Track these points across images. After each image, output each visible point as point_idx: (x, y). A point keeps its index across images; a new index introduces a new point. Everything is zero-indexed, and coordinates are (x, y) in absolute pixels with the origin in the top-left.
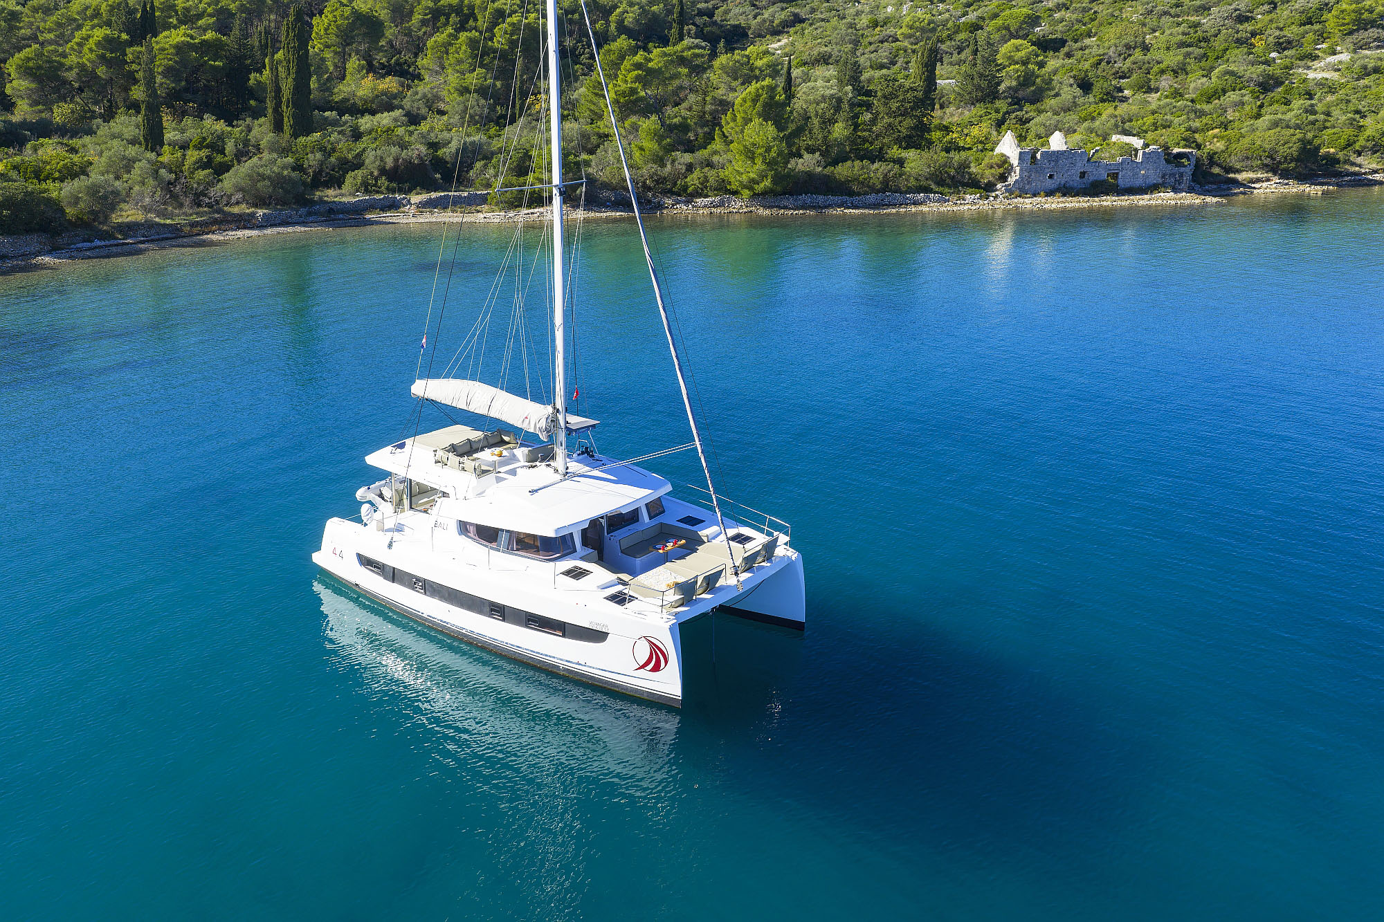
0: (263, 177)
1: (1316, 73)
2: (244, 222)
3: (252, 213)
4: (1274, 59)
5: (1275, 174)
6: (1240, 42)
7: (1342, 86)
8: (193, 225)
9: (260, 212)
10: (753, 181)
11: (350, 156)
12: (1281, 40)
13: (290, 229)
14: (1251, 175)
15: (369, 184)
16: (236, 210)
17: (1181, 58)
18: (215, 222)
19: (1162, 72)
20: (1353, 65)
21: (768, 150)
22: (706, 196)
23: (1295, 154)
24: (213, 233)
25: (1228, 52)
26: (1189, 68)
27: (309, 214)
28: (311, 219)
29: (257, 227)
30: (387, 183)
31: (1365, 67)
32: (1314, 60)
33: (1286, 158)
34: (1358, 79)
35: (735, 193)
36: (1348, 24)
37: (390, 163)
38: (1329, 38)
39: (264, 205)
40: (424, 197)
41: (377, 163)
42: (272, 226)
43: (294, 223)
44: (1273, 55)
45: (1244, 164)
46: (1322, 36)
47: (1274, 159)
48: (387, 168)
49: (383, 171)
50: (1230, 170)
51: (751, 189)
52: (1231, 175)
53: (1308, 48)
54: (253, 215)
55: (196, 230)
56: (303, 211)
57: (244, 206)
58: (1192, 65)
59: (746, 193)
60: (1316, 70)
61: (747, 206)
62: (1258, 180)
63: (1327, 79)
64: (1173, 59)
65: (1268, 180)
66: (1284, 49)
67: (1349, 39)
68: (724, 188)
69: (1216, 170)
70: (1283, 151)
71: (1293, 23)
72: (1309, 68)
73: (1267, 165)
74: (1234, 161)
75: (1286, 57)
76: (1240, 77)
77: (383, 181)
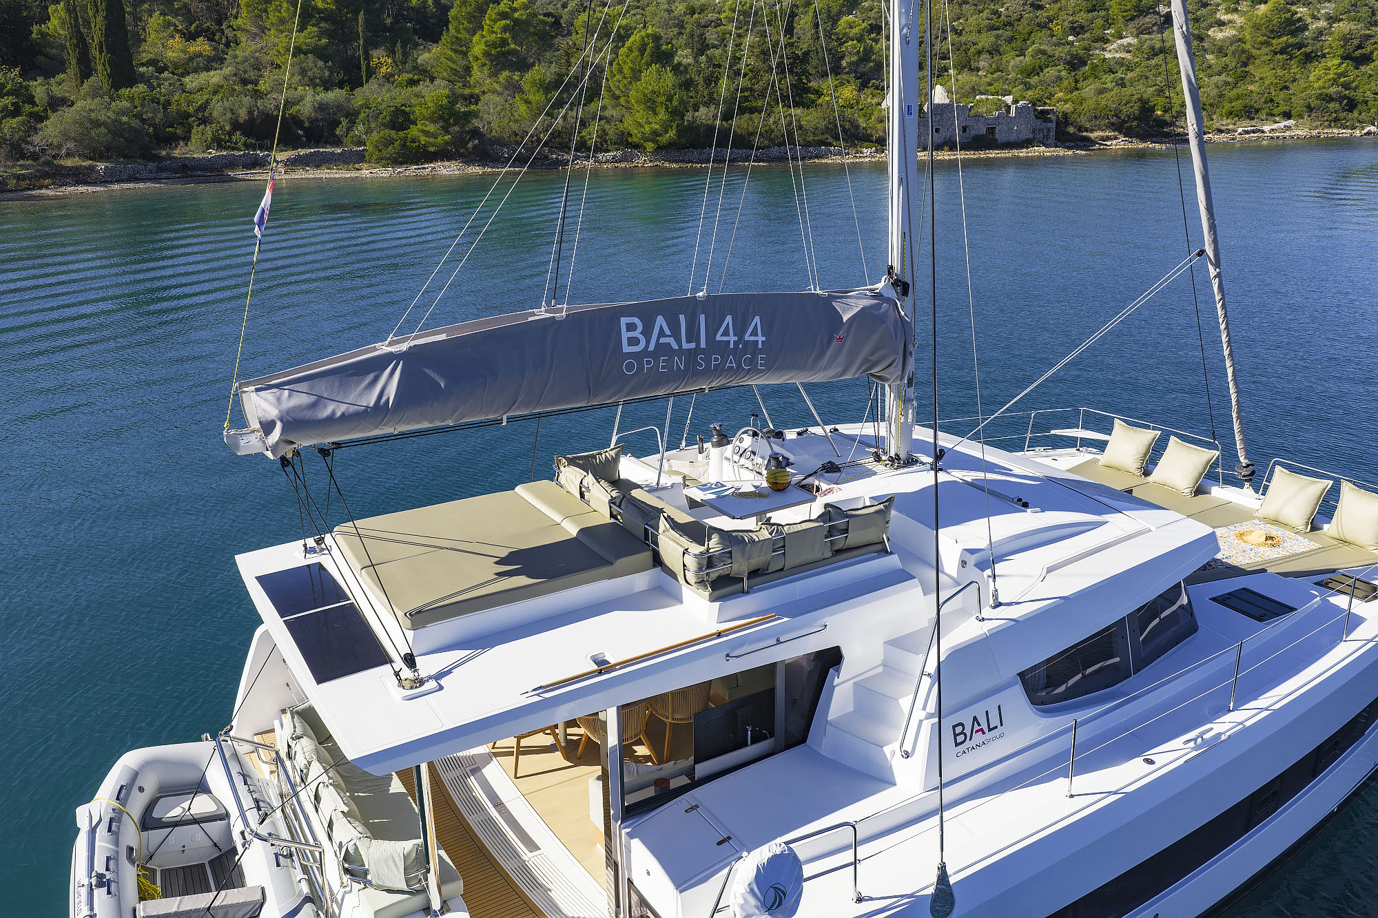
0: (97, 124)
1: (1112, 52)
2: (80, 176)
3: (90, 166)
4: (1073, 42)
5: (1120, 132)
6: (1042, 26)
7: (1137, 65)
8: (19, 178)
9: (101, 166)
10: (655, 133)
11: (191, 108)
12: (1075, 25)
13: (141, 185)
14: (1100, 133)
15: (222, 140)
16: (69, 163)
17: (993, 39)
18: (46, 175)
19: (979, 53)
20: (1142, 46)
21: (670, 99)
22: (607, 151)
23: (1137, 113)
24: (47, 187)
25: (1032, 35)
26: (1001, 50)
27: (160, 170)
28: (164, 175)
29: (101, 182)
30: (243, 139)
31: (1153, 48)
32: (1106, 43)
33: (1129, 116)
34: (1148, 59)
35: (636, 146)
36: (1129, 10)
37: (243, 115)
38: (1113, 24)
39: (102, 158)
40: (291, 154)
41: (229, 115)
42: (119, 181)
43: (145, 179)
44: (1071, 38)
45: (1093, 123)
46: (1108, 23)
47: (1119, 118)
48: (241, 121)
49: (236, 126)
50: (1080, 129)
51: (654, 141)
52: (1084, 134)
53: (1098, 33)
54: (92, 168)
55: (24, 184)
56: (151, 165)
57: (77, 159)
58: (1004, 47)
59: (650, 146)
60: (1110, 51)
61: (651, 161)
62: (1108, 138)
63: (1123, 59)
64: (986, 40)
65: (1116, 138)
66: (1078, 34)
67: (1131, 25)
68: (624, 141)
69: (1071, 130)
70: (1125, 110)
71: (1081, 10)
72: (1104, 50)
73: (1113, 124)
74: (1083, 120)
75: (1083, 39)
76: (1050, 56)
77: (237, 136)
